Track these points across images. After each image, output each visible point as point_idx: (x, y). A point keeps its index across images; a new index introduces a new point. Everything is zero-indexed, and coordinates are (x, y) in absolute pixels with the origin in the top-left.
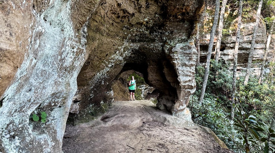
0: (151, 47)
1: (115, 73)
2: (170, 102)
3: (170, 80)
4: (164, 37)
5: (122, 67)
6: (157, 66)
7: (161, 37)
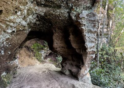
0: (57, 14)
1: (18, 41)
2: (75, 67)
3: (75, 46)
4: (70, 4)
5: (26, 35)
6: (62, 33)
7: (67, 3)
